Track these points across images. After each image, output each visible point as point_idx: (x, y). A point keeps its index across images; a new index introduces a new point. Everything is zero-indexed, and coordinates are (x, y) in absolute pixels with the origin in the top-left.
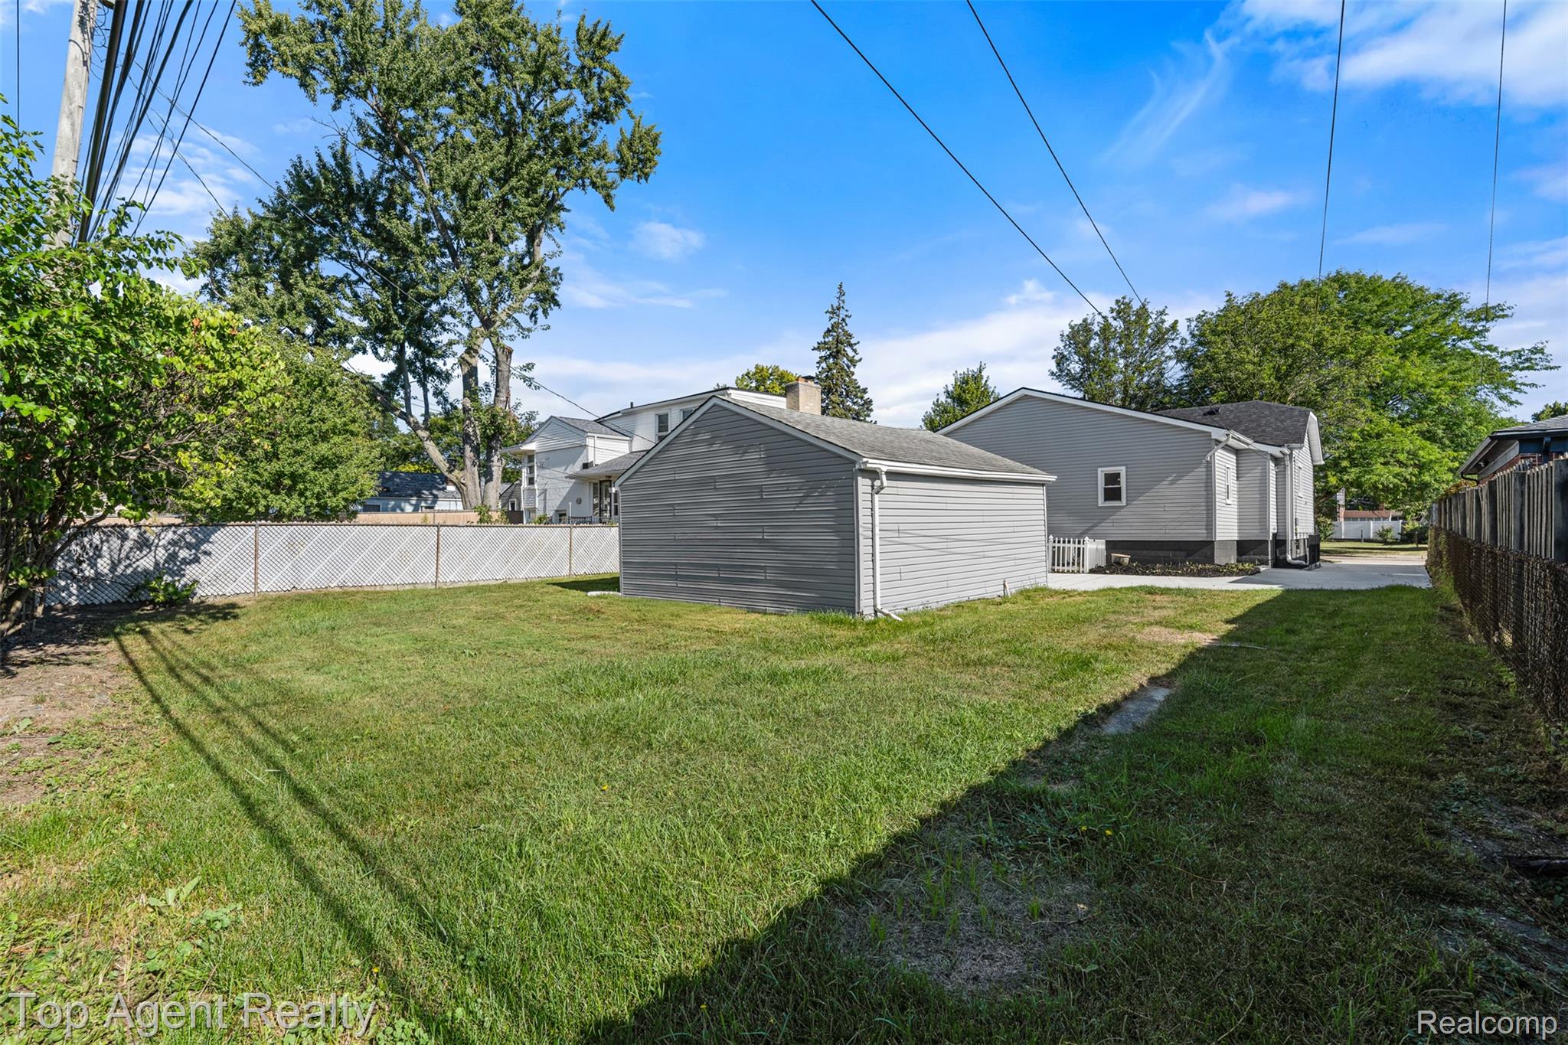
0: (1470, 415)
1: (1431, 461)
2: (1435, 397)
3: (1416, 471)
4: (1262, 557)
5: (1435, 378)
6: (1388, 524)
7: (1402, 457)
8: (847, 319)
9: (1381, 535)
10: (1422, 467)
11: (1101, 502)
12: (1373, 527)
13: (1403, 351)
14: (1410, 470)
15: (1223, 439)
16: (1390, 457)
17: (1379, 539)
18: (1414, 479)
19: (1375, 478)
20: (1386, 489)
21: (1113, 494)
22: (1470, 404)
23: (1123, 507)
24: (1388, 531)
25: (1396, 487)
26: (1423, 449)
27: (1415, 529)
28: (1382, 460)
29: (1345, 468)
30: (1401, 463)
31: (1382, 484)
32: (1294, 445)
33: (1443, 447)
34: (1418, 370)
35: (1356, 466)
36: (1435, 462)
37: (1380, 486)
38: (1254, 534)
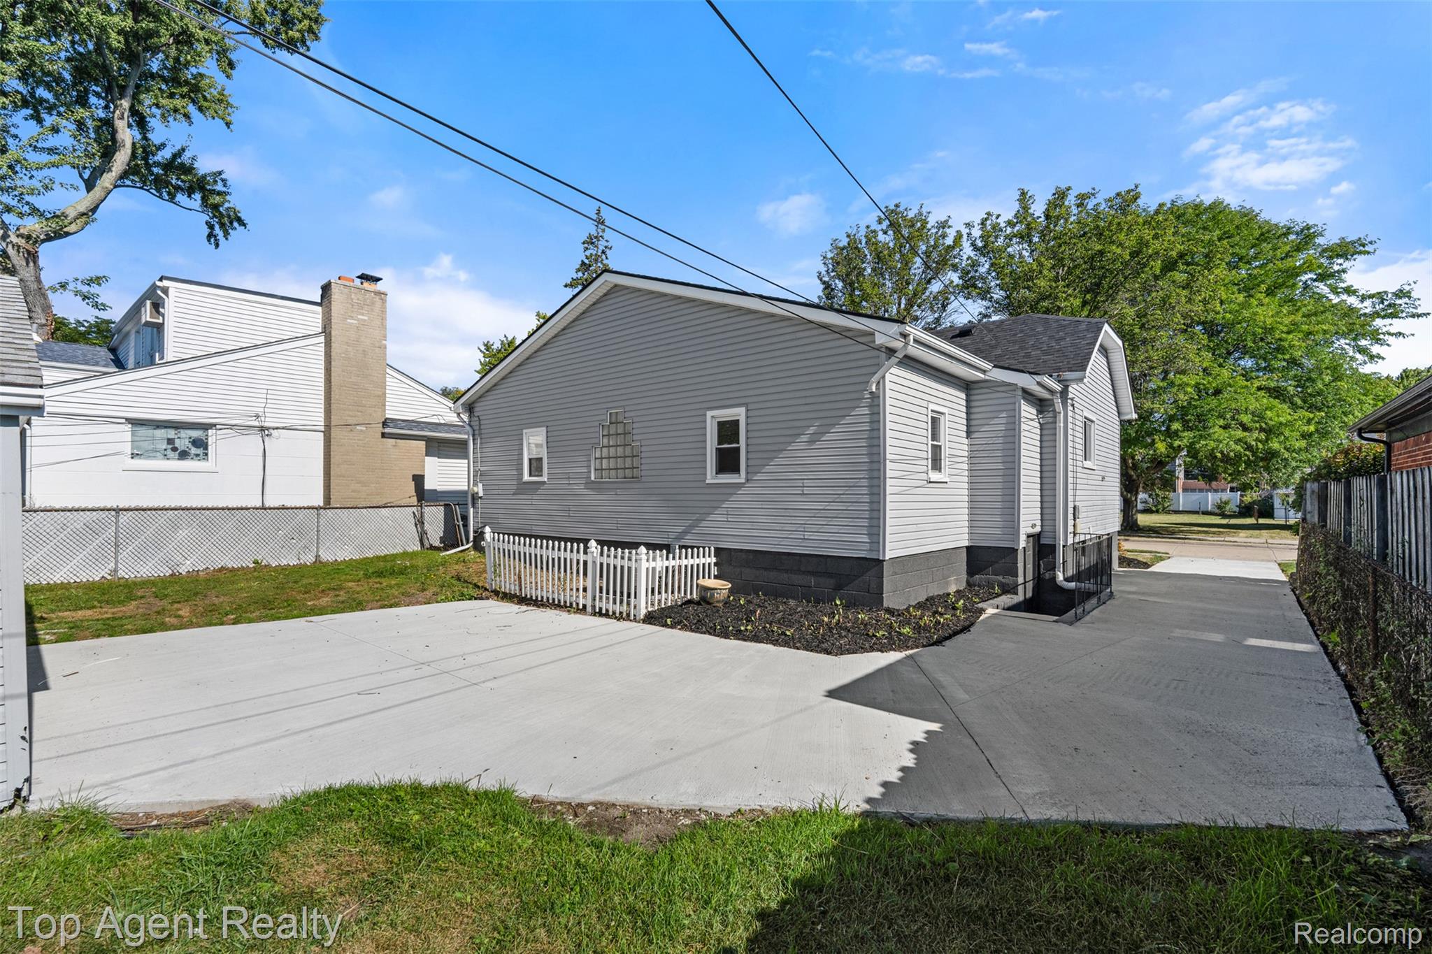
0: (1327, 368)
1: (1281, 423)
2: (1286, 344)
3: (1263, 436)
4: (1008, 580)
5: (1287, 321)
6: (1227, 495)
7: (1246, 419)
8: (608, 251)
9: (1219, 507)
10: (1269, 432)
11: (711, 477)
12: (1211, 499)
13: (1248, 288)
14: (1256, 435)
15: (898, 344)
16: (1232, 421)
17: (1217, 511)
18: (1260, 446)
19: (1212, 444)
20: (1226, 459)
21: (728, 462)
22: (1325, 354)
23: (739, 486)
24: (1226, 503)
25: (1238, 456)
26: (1271, 409)
27: (1254, 502)
28: (1221, 422)
29: (1177, 431)
30: (1245, 428)
31: (1222, 452)
32: (1068, 375)
33: (1294, 406)
34: (1265, 311)
35: (1190, 429)
36: (1286, 425)
37: (1219, 455)
38: (993, 537)
